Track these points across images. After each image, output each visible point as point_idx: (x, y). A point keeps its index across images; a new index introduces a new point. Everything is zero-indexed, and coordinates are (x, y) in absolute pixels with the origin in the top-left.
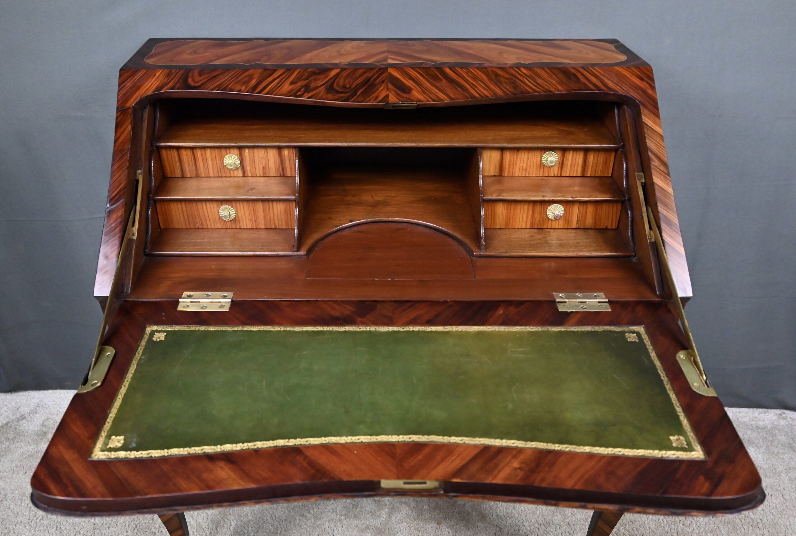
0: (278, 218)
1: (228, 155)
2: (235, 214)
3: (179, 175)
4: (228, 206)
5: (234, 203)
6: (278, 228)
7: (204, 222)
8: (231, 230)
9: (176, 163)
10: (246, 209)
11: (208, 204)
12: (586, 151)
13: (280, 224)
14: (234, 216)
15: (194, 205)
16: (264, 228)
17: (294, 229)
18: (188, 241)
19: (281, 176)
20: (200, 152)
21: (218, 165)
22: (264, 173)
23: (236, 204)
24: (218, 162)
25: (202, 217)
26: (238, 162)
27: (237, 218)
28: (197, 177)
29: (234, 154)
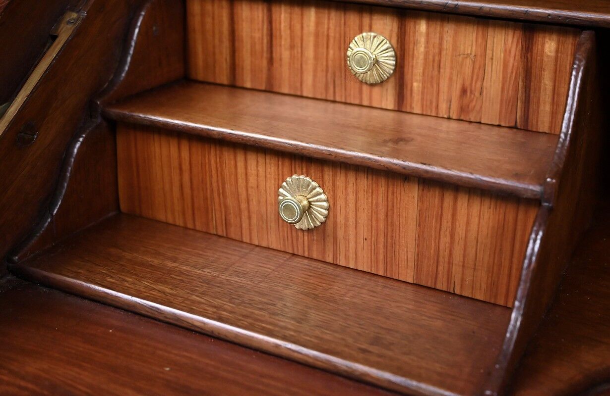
0: (464, 256)
1: (364, 34)
2: (325, 212)
3: (224, 79)
4: (308, 179)
5: (328, 173)
6: (457, 292)
7: (232, 219)
8: (306, 261)
9: (221, 41)
10: (364, 204)
11: (252, 158)
13: (468, 279)
14: (322, 218)
15: (213, 156)
16: (410, 280)
17: (511, 310)
18: (156, 262)
19: (515, 127)
20: (288, 15)
21: (330, 63)
22: (463, 109)
23: (334, 176)
24: (331, 52)
25: (230, 202)
26: (388, 62)
27: (330, 223)
28: (270, 91)
29: (382, 34)
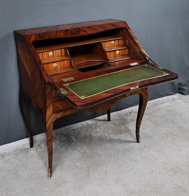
2: (57, 65)
12: (118, 40)
20: (44, 53)
22: (58, 56)
23: (56, 62)
24: (47, 55)
29: (51, 52)
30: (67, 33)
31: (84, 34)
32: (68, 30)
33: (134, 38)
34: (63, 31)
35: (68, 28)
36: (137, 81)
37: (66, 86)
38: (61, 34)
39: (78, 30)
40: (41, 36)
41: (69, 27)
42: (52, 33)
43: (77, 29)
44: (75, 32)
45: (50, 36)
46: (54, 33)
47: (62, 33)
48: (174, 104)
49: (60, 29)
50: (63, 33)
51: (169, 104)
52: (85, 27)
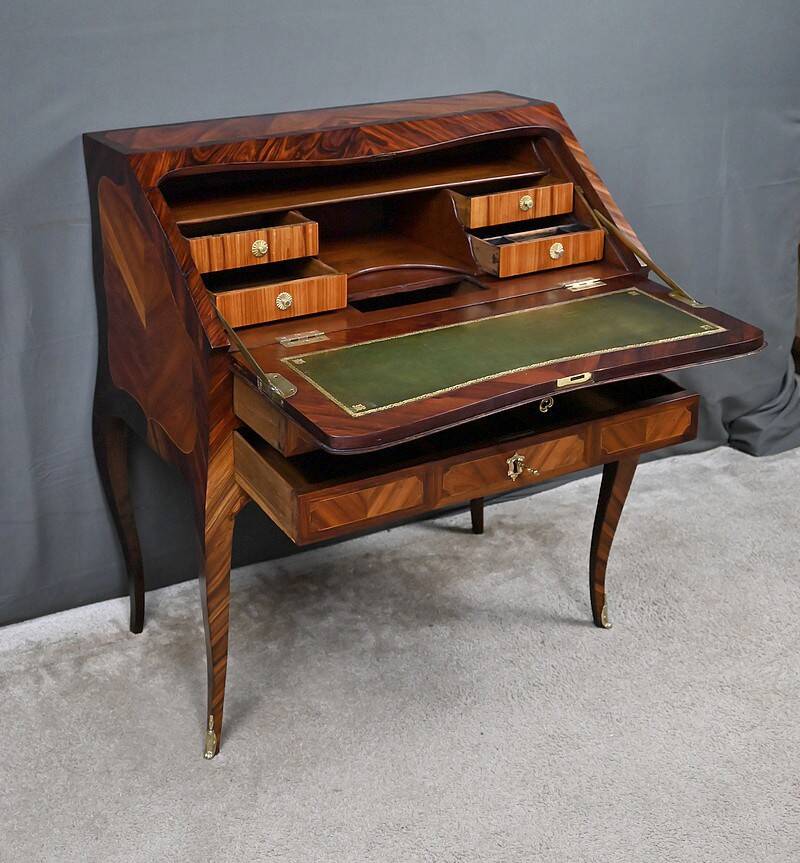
30: (305, 148)
31: (377, 153)
32: (308, 136)
33: (589, 175)
34: (286, 141)
35: (307, 128)
36: (587, 354)
37: (294, 364)
38: (278, 151)
39: (352, 136)
40: (196, 157)
41: (312, 125)
42: (243, 146)
43: (348, 134)
44: (336, 142)
45: (232, 160)
46: (248, 148)
47: (284, 147)
48: (696, 497)
49: (275, 129)
50: (286, 149)
51: (676, 495)
52: (380, 125)
